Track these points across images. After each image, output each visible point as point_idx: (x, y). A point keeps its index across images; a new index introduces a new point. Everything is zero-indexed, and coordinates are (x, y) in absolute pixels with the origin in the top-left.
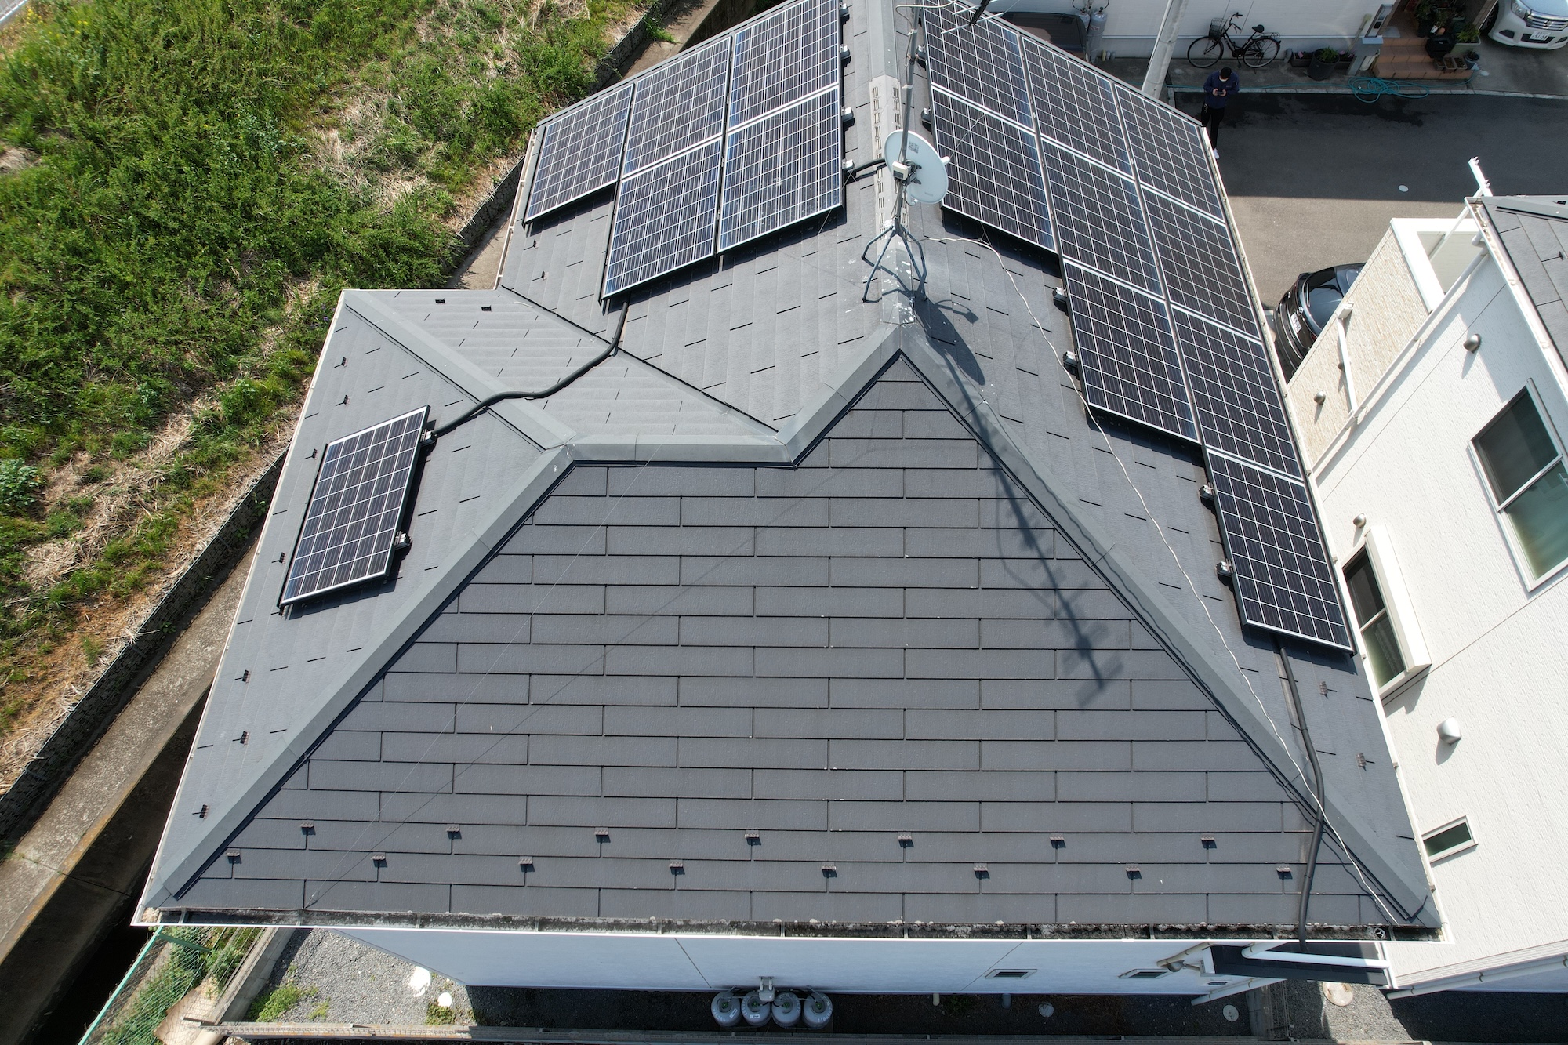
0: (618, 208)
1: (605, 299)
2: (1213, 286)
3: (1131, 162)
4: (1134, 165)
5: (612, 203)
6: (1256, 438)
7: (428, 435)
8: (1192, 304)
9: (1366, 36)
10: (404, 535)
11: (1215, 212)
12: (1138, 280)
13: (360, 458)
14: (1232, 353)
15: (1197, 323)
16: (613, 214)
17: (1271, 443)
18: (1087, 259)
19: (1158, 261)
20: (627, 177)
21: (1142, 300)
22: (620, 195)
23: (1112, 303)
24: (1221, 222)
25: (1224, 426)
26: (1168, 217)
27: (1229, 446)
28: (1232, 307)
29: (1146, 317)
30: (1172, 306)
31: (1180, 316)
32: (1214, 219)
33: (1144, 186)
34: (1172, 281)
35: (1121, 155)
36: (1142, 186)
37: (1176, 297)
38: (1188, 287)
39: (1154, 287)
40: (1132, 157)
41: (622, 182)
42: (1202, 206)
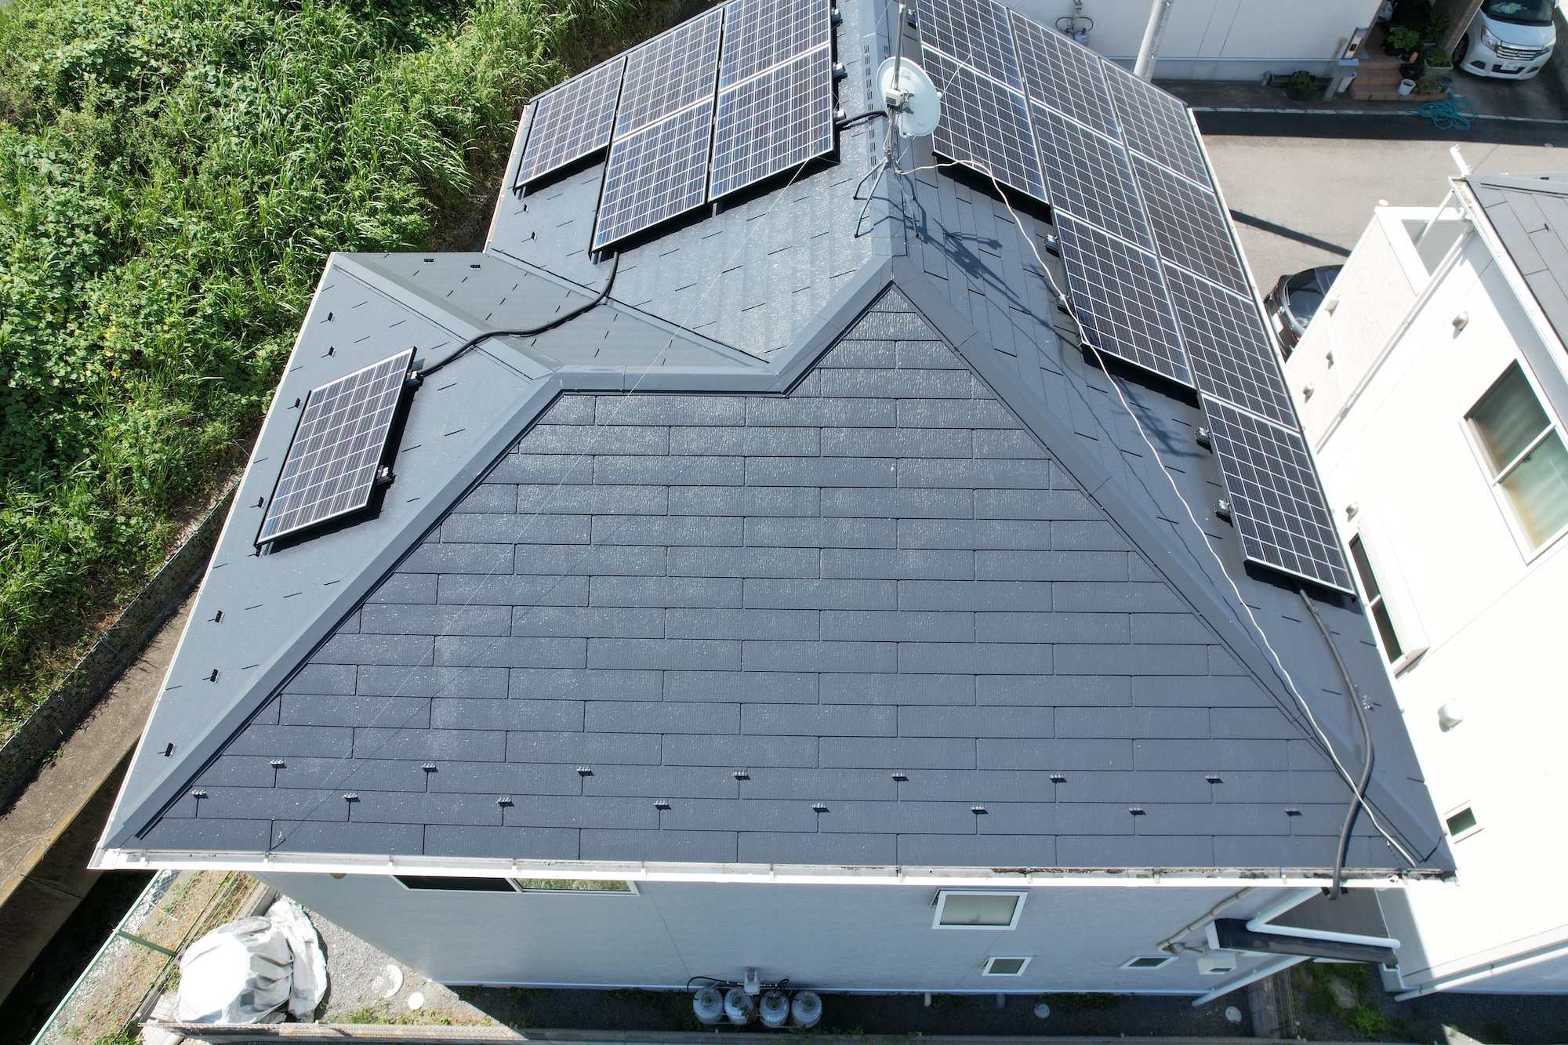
0: (609, 168)
1: (597, 251)
2: (1203, 247)
3: (1119, 130)
4: (1122, 133)
5: (604, 163)
6: (1250, 388)
7: (414, 375)
8: (1182, 261)
9: (1343, 58)
10: (386, 469)
11: (1203, 181)
12: (1129, 235)
13: (344, 401)
14: (1223, 309)
15: (1188, 279)
16: (605, 175)
17: (1265, 395)
18: (1078, 211)
19: (1148, 219)
20: (617, 141)
21: (1133, 253)
22: (611, 157)
23: (1103, 253)
24: (1210, 191)
25: (1217, 374)
26: (1157, 182)
27: (1223, 393)
28: (1222, 267)
29: (1137, 269)
30: (1163, 261)
31: (1171, 272)
32: (1202, 188)
33: (1133, 152)
34: (1162, 238)
35: (1109, 122)
36: (1130, 152)
37: (1167, 253)
38: (1178, 246)
39: (1144, 242)
40: (1120, 125)
41: (614, 145)
42: (1190, 174)
